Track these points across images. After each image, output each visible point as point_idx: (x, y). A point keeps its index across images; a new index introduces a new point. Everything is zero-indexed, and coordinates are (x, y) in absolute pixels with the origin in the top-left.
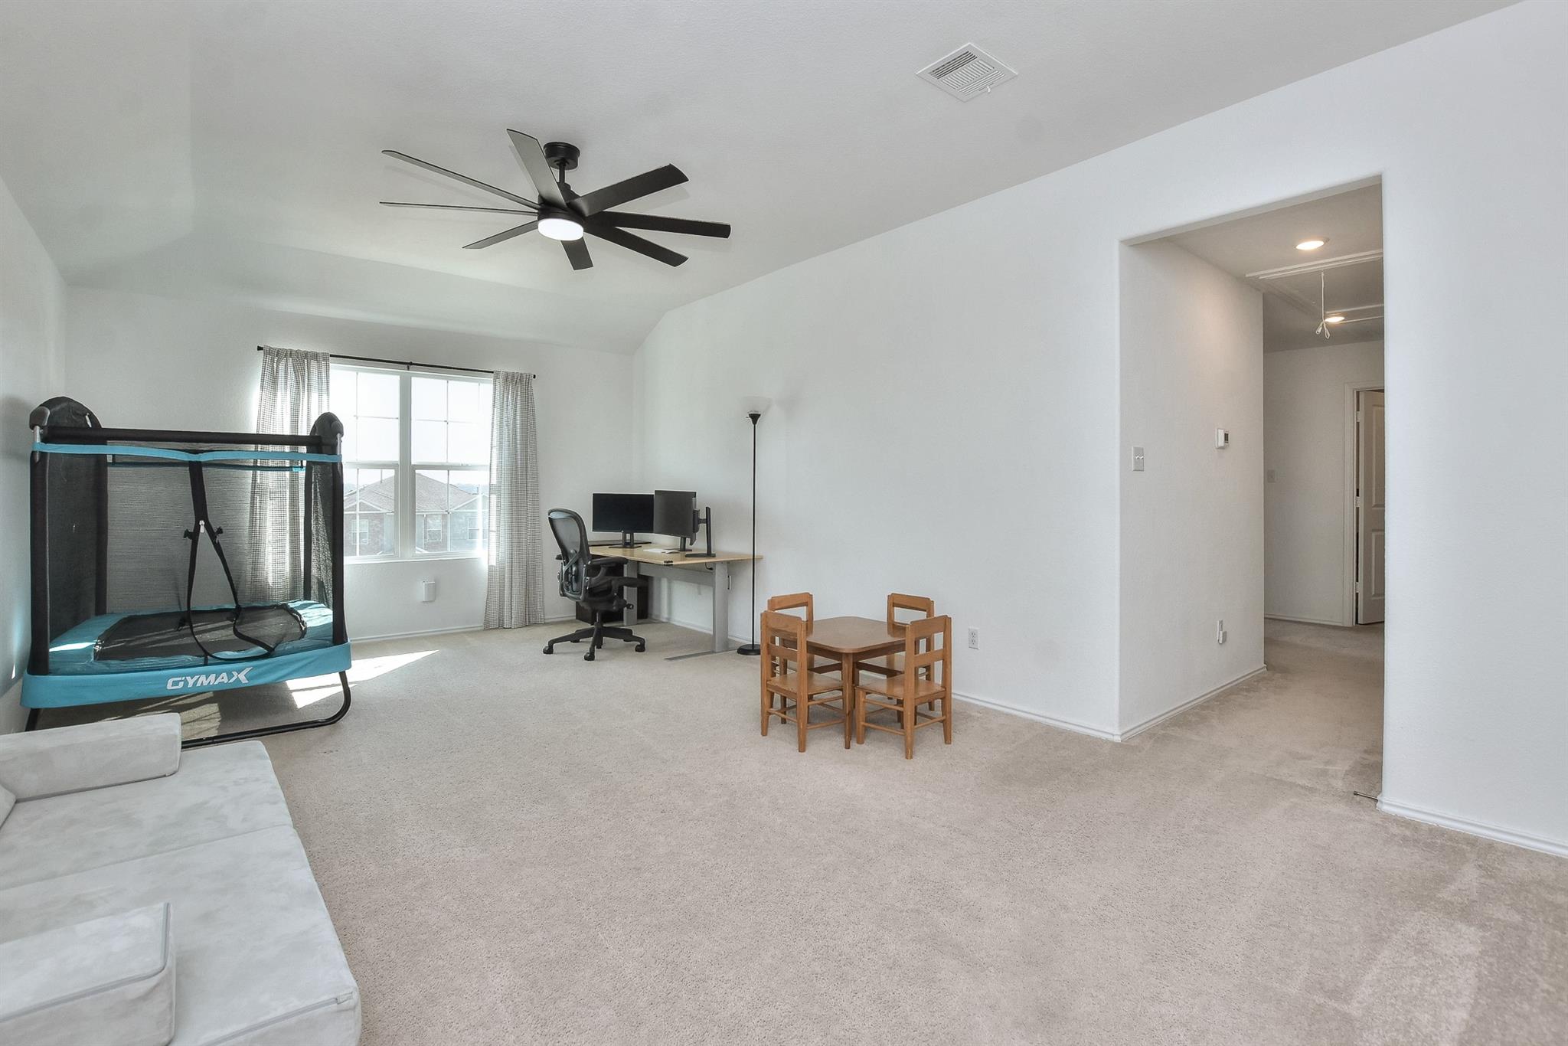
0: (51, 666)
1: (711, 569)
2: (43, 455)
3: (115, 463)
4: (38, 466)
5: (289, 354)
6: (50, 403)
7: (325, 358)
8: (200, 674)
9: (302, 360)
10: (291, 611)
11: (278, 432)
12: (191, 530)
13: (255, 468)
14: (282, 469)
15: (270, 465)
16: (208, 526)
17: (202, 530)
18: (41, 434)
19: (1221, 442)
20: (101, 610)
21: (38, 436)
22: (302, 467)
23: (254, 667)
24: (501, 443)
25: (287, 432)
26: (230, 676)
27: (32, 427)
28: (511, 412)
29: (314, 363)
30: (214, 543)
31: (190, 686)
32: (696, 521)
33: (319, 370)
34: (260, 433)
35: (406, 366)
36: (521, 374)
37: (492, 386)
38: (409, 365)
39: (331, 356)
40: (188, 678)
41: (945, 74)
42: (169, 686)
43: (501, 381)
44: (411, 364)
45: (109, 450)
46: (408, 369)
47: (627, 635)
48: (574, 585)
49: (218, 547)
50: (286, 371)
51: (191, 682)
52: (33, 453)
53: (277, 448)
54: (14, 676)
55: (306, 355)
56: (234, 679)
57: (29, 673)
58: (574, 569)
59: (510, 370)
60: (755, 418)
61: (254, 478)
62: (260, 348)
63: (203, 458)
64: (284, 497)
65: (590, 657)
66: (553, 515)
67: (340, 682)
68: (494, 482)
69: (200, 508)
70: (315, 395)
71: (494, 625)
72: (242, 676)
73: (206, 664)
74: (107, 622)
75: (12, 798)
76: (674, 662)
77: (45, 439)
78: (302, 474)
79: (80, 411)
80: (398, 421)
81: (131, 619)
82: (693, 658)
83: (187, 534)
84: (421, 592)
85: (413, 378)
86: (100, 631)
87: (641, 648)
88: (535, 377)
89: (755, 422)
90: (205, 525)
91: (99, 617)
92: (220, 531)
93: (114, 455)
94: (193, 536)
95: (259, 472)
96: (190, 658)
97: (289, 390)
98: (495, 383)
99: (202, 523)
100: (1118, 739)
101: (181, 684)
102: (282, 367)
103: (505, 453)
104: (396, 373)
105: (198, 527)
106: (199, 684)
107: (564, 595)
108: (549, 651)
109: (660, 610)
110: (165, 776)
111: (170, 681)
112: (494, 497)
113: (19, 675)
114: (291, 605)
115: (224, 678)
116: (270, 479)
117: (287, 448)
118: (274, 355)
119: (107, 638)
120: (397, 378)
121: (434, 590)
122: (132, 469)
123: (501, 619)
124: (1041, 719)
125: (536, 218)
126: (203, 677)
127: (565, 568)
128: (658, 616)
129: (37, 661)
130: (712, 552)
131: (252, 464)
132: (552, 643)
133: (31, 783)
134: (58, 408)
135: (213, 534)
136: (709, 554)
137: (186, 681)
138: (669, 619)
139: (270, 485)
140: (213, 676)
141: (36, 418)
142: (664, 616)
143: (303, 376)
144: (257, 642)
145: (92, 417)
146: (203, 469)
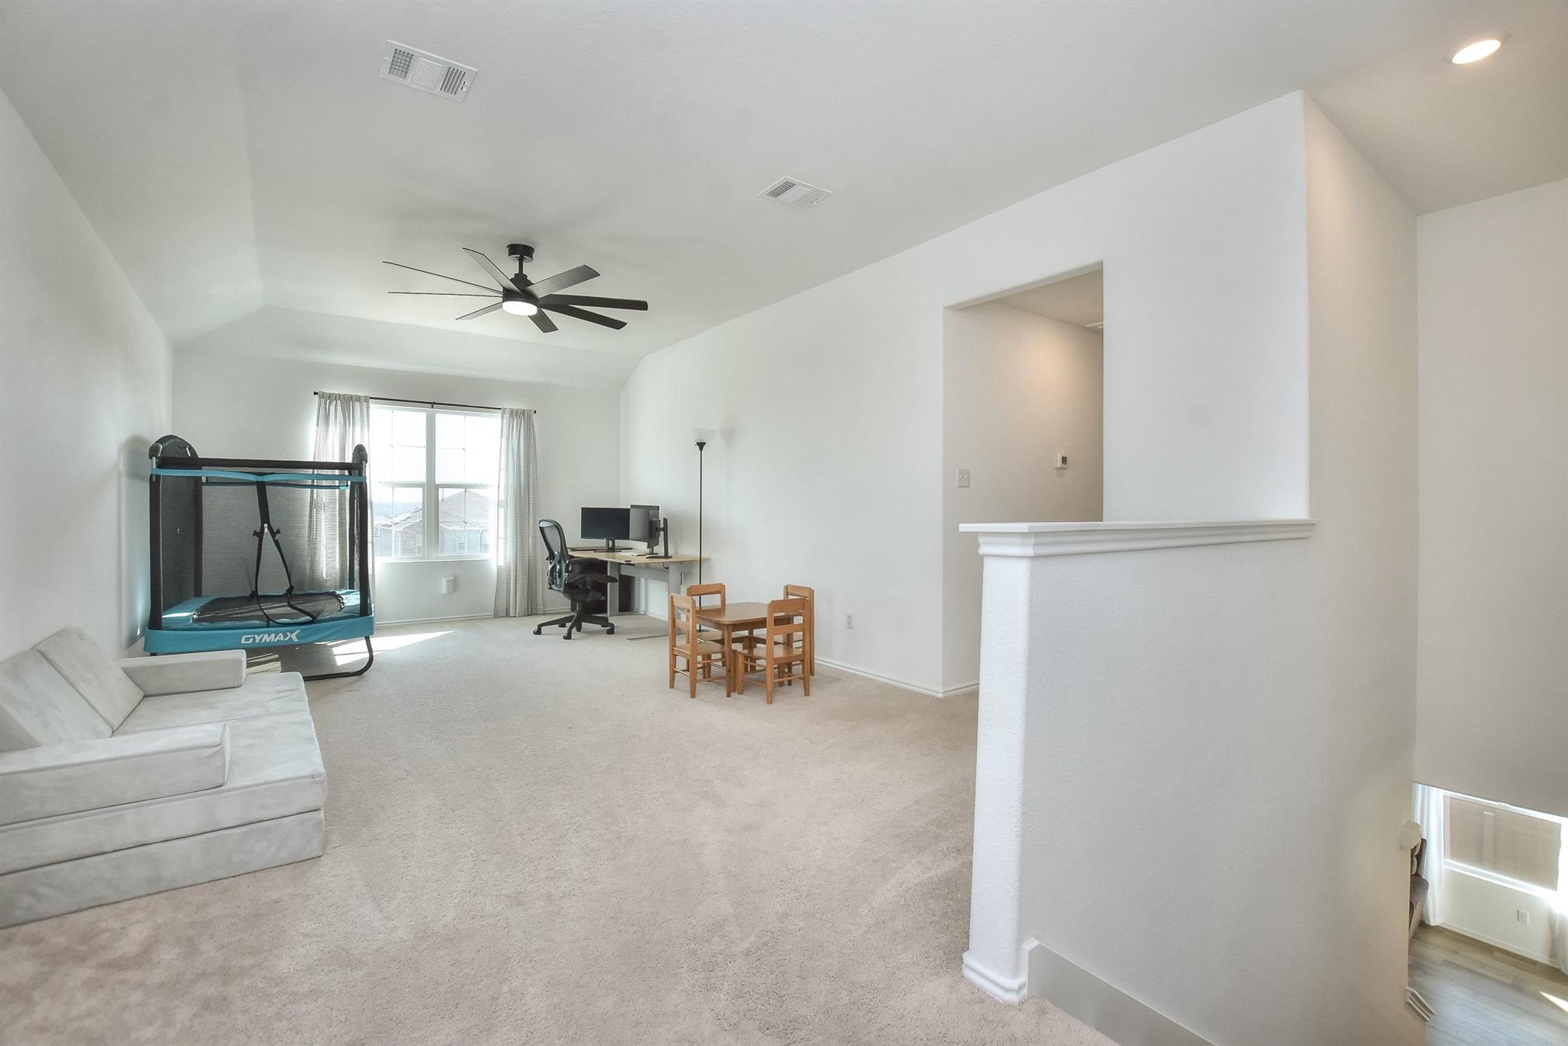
0: (163, 625)
1: (667, 568)
2: (158, 477)
3: (208, 483)
4: (155, 483)
5: (337, 397)
6: (162, 441)
7: (367, 399)
8: (264, 633)
9: (347, 401)
10: (338, 596)
11: (330, 460)
12: (258, 531)
13: (312, 486)
14: (334, 487)
15: (324, 484)
16: (270, 528)
17: (266, 530)
18: (156, 463)
19: (1059, 464)
20: (198, 593)
21: (155, 464)
22: (347, 486)
23: (302, 630)
24: (507, 468)
25: (337, 460)
26: (285, 636)
27: (151, 458)
28: (515, 441)
29: (357, 404)
30: (274, 540)
31: (257, 641)
32: (658, 530)
33: (361, 411)
34: (317, 460)
35: (431, 405)
36: (524, 411)
37: (500, 420)
38: (433, 404)
39: (371, 398)
40: (256, 636)
41: (779, 195)
42: (243, 642)
43: (507, 416)
44: (434, 403)
45: (204, 473)
46: (432, 407)
47: (604, 622)
48: (558, 580)
49: (277, 543)
50: (336, 411)
51: (258, 639)
52: (151, 475)
53: (329, 472)
54: (139, 633)
55: (351, 397)
56: (288, 638)
57: (149, 628)
58: (558, 567)
59: (515, 407)
60: (701, 445)
61: (312, 493)
62: (315, 393)
63: (267, 479)
64: (335, 508)
65: (568, 637)
66: (542, 524)
67: (367, 650)
68: (502, 497)
69: (265, 517)
70: (358, 429)
71: (502, 613)
72: (294, 636)
73: (268, 626)
74: (202, 602)
75: (142, 694)
76: (633, 641)
77: (160, 466)
78: (348, 491)
79: (184, 445)
80: (425, 449)
81: (220, 600)
82: (648, 640)
83: (255, 533)
84: (443, 586)
85: (436, 415)
86: (198, 606)
87: (611, 632)
88: (535, 412)
89: (701, 449)
90: (268, 528)
91: (197, 598)
92: (278, 531)
93: (207, 477)
94: (259, 535)
95: (315, 490)
96: (257, 622)
97: (338, 425)
98: (503, 417)
99: (266, 525)
100: (940, 696)
101: (251, 640)
102: (332, 408)
103: (511, 474)
104: (424, 411)
105: (262, 528)
106: (263, 641)
107: (551, 588)
108: (538, 632)
109: (639, 605)
110: (234, 687)
111: (244, 638)
112: (502, 511)
113: (142, 633)
114: (338, 592)
115: (281, 637)
116: (324, 495)
117: (337, 472)
118: (327, 398)
119: (203, 610)
120: (424, 414)
121: (454, 585)
122: (221, 487)
123: (508, 610)
124: (888, 681)
125: (501, 300)
126: (266, 635)
127: (550, 567)
128: (638, 610)
129: (154, 622)
130: (669, 555)
131: (310, 484)
132: (540, 626)
133: (153, 686)
134: (167, 444)
135: (273, 534)
136: (666, 556)
137: (254, 639)
138: (645, 611)
139: (324, 500)
140: (273, 635)
141: (153, 451)
142: (642, 609)
143: (349, 416)
144: (308, 614)
145: (191, 449)
146: (267, 487)
